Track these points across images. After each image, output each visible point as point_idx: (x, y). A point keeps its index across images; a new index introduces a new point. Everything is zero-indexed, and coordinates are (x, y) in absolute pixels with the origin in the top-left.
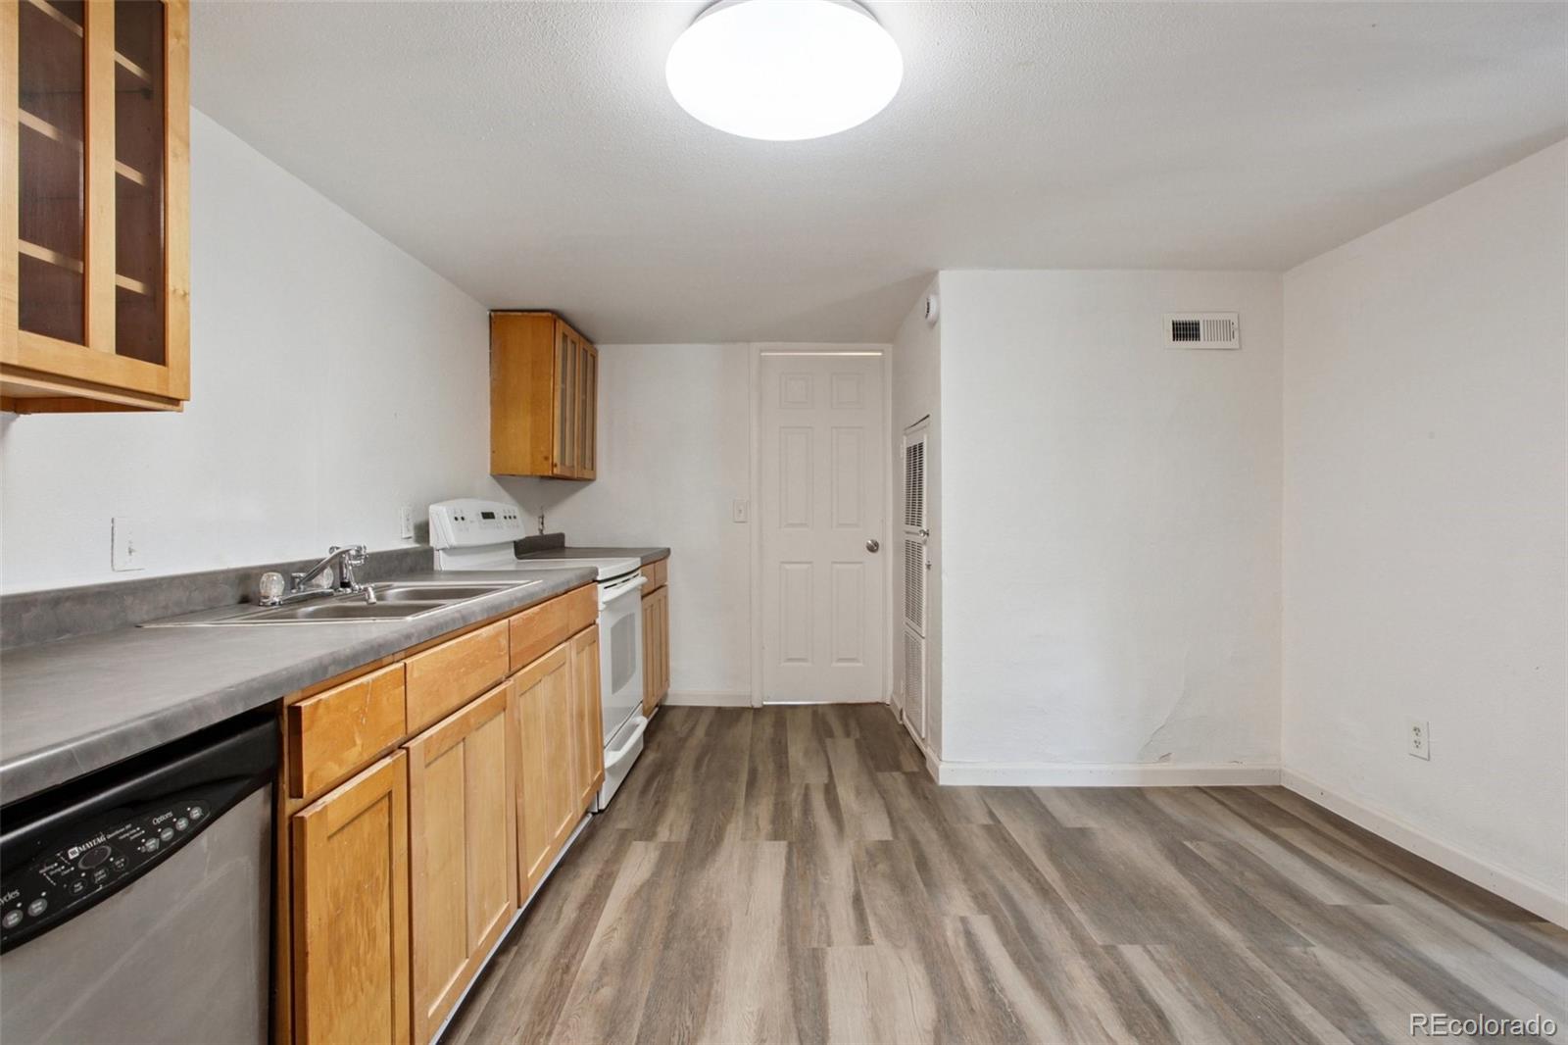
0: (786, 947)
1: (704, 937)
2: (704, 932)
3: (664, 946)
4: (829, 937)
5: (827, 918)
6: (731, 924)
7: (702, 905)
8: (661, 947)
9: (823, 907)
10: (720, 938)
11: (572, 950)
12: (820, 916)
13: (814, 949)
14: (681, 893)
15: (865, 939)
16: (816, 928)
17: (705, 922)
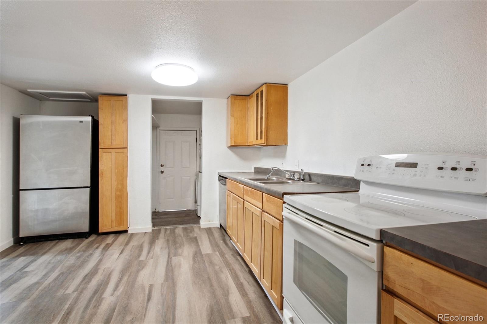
0: (175, 281)
1: (199, 281)
2: (199, 282)
3: (209, 278)
4: (162, 286)
5: (161, 291)
6: (192, 286)
7: (204, 290)
8: (210, 277)
9: (162, 295)
10: (194, 282)
11: (233, 273)
12: (164, 292)
13: (167, 282)
14: (213, 294)
15: (151, 286)
16: (165, 287)
17: (200, 285)
